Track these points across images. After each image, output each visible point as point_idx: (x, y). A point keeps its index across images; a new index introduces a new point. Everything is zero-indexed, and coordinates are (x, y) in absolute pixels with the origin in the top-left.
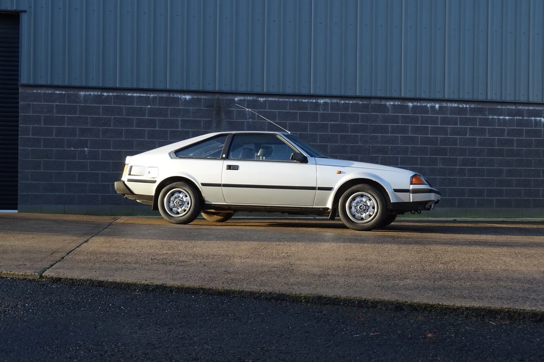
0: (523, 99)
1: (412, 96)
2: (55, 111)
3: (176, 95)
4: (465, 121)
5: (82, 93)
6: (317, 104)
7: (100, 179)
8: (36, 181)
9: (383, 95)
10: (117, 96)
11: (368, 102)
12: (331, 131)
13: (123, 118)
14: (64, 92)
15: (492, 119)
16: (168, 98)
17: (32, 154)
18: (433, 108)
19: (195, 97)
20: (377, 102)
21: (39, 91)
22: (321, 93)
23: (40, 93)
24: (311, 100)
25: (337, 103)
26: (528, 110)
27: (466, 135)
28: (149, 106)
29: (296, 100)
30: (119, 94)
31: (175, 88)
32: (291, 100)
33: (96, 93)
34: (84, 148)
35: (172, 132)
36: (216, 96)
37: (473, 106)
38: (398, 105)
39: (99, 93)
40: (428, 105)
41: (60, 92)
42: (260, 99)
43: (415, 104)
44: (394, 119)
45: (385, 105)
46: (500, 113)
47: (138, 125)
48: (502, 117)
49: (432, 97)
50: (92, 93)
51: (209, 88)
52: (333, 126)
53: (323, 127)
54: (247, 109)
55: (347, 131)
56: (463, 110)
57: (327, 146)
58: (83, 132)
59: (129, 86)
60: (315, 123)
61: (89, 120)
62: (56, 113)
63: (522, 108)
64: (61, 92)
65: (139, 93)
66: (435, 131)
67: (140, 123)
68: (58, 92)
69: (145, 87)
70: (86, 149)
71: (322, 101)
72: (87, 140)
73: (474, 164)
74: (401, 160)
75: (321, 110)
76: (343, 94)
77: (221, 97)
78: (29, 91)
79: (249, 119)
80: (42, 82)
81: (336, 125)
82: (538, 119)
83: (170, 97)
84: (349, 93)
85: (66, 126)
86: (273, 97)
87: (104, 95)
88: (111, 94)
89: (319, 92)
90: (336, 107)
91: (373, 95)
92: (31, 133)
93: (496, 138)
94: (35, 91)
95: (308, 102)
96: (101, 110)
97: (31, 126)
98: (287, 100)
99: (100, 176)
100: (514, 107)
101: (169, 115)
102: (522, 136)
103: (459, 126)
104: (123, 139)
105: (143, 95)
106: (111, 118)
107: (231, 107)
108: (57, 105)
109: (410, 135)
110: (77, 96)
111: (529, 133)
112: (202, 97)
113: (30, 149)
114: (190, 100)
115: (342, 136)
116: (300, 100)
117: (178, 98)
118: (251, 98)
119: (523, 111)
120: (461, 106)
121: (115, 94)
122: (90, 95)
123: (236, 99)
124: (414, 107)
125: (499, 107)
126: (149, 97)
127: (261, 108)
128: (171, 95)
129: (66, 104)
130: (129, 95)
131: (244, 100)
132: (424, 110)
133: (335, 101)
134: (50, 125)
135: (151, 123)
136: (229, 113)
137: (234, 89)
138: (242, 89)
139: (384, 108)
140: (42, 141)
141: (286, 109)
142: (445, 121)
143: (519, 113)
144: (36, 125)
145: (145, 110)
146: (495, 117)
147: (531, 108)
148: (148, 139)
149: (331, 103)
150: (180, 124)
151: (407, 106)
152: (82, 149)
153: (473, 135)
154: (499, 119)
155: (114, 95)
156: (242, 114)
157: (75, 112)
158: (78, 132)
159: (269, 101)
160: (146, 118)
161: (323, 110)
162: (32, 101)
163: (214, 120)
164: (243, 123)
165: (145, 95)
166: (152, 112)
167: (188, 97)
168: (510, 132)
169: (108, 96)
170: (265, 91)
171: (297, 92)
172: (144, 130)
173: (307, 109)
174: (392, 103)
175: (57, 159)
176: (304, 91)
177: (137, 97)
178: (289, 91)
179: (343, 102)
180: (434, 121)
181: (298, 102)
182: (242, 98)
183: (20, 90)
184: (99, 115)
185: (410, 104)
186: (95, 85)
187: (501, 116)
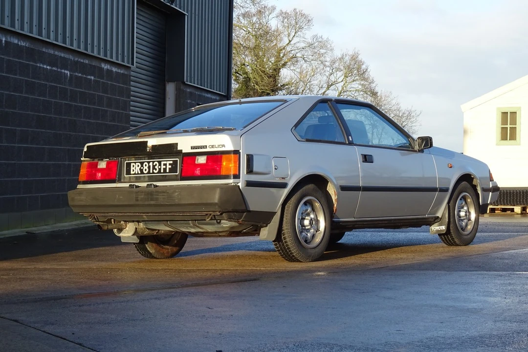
4: (23, 69)
15: (39, 68)
18: (1, 42)
26: (60, 57)
27: (22, 92)
37: (27, 45)
46: (43, 57)
48: (45, 67)
56: (21, 51)
66: (2, 83)
93: (42, 98)
102: (57, 97)
103: (18, 76)
111: (61, 93)
119: (58, 59)
120: (20, 43)
125: (45, 49)
142: (9, 67)
143: (56, 61)
146: (41, 65)
147: (63, 55)
153: (27, 93)
154: (43, 69)
168: (50, 91)
180: (1, 65)
187: (45, 64)
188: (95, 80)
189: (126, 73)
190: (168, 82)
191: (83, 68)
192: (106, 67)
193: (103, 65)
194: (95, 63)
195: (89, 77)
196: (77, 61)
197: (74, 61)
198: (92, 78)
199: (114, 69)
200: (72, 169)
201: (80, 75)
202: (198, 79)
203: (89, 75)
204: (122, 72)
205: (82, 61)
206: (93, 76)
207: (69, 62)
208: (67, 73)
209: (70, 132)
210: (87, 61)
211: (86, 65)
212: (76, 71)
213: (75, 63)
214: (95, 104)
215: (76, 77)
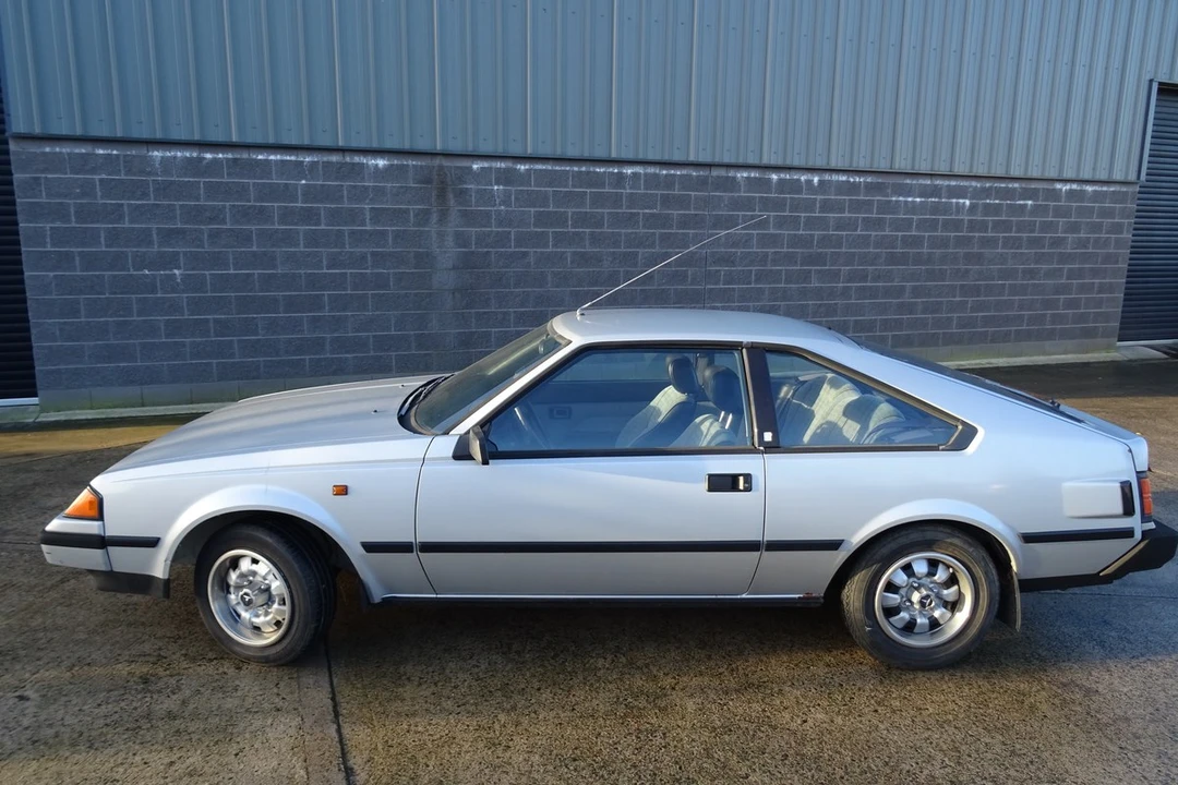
0: (943, 168)
1: (780, 163)
2: (99, 194)
3: (357, 159)
4: (857, 206)
5: (156, 153)
6: (621, 176)
7: (212, 331)
8: (74, 341)
9: (733, 161)
10: (235, 160)
11: (707, 173)
12: (644, 227)
13: (250, 207)
14: (115, 152)
15: (896, 201)
16: (342, 165)
17: (56, 285)
18: (809, 182)
19: (396, 162)
20: (722, 172)
21: (58, 150)
22: (631, 156)
23: (60, 153)
24: (611, 170)
25: (655, 175)
26: (948, 186)
27: (856, 230)
28: (304, 182)
29: (584, 169)
30: (239, 156)
31: (354, 144)
32: (576, 169)
33: (188, 155)
34: (171, 269)
35: (353, 233)
36: (437, 161)
37: (869, 180)
38: (755, 178)
39: (195, 155)
40: (802, 178)
41: (106, 152)
42: (518, 167)
43: (782, 176)
44: (748, 204)
45: (734, 178)
46: (909, 191)
47: (283, 220)
48: (910, 199)
49: (810, 164)
50: (179, 154)
51: (422, 144)
52: (648, 217)
53: (631, 219)
54: (496, 188)
55: (671, 227)
56: (854, 188)
57: (636, 254)
58: (168, 236)
59: (259, 140)
60: (618, 213)
61: (178, 212)
62: (102, 198)
63: (941, 183)
64: (109, 152)
65: (282, 154)
66: (810, 223)
67: (287, 215)
68: (101, 152)
69: (294, 141)
70: (176, 272)
71: (629, 171)
72: (178, 253)
73: (864, 278)
74: (756, 275)
75: (627, 187)
76: (666, 158)
77: (446, 163)
78: (33, 148)
79: (500, 205)
80: (63, 129)
81: (653, 215)
82: (961, 201)
83: (346, 163)
84: (677, 157)
85: (127, 225)
86: (544, 164)
87: (205, 158)
88: (220, 156)
89: (625, 155)
90: (652, 181)
91: (717, 160)
92: (48, 240)
93: (900, 234)
94: (48, 150)
95: (605, 172)
96: (202, 192)
97: (48, 226)
98: (568, 168)
99: (211, 325)
100: (929, 182)
101: (345, 199)
102: (936, 230)
103: (847, 215)
104: (255, 249)
105: (288, 158)
106: (224, 207)
107: (465, 183)
108: (101, 180)
109: (772, 231)
110: (148, 161)
111: (947, 225)
112: (410, 162)
113: (52, 274)
114: (388, 169)
115: (662, 235)
116: (592, 169)
117: (361, 165)
118: (503, 165)
119: (941, 189)
120: (852, 180)
121: (230, 156)
122: (175, 157)
123: (475, 166)
124: (780, 181)
125: (908, 181)
126: (303, 162)
127: (521, 185)
128: (348, 159)
129: (123, 177)
130: (260, 157)
131: (490, 168)
132: (795, 187)
133: (651, 170)
134: (92, 222)
135: (309, 216)
136: (462, 194)
137: (470, 149)
138: (486, 148)
139: (731, 184)
140: (77, 259)
141: (565, 187)
142: (827, 206)
143: (936, 191)
144: (58, 224)
145: (297, 189)
146: (901, 199)
147: (953, 183)
148: (305, 247)
149: (646, 174)
150: (368, 217)
151: (770, 180)
152: (167, 272)
153: (867, 230)
154: (906, 202)
155: (227, 159)
156: (487, 197)
157: (145, 195)
158: (155, 236)
159: (536, 170)
160: (300, 205)
161: (631, 188)
162: (43, 171)
163: (435, 209)
164: (488, 214)
165: (293, 158)
166: (309, 193)
167: (381, 163)
168: (922, 224)
169: (215, 159)
170: (529, 151)
171: (586, 155)
172: (297, 232)
173: (602, 185)
174: (745, 175)
175: (115, 293)
176: (600, 153)
177: (276, 161)
178: (572, 152)
179: (664, 172)
180: (810, 206)
181: (588, 173)
182: (486, 165)
183: (13, 146)
184: (198, 201)
185: (774, 177)
186: (184, 137)
187: (909, 196)
188: (1035, 207)
189: (1124, 189)
191: (1009, 194)
192: (1065, 187)
193: (1058, 186)
194: (1035, 186)
195: (1021, 202)
196: (990, 188)
198: (1030, 202)
199: (1089, 188)
201: (997, 201)
203: (1019, 200)
204: (1110, 189)
205: (1003, 185)
206: (1031, 200)
207: (970, 190)
208: (964, 202)
210: (1016, 185)
211: (1015, 189)
212: (988, 197)
213: (983, 190)
214: (1033, 231)
215: (987, 206)
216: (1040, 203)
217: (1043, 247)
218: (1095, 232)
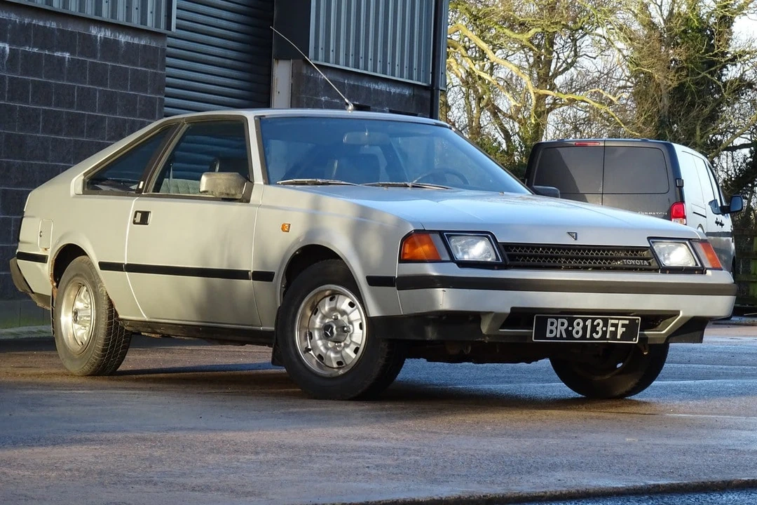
82: (1, 45)
188: (72, 61)
189: (154, 44)
190: (278, 59)
191: (45, 39)
192: (100, 34)
193: (93, 31)
194: (71, 27)
195: (58, 54)
196: (30, 24)
197: (22, 25)
198: (67, 55)
199: (123, 38)
200: (13, 228)
201: (36, 50)
202: (347, 55)
203: (57, 51)
204: (143, 43)
205: (41, 24)
206: (67, 51)
207: (10, 27)
208: (4, 48)
209: (8, 157)
210: (54, 25)
211: (51, 30)
212: (27, 43)
213: (25, 28)
214: (71, 105)
215: (26, 54)
216: (76, 57)
217: (81, 133)
218: (128, 113)
